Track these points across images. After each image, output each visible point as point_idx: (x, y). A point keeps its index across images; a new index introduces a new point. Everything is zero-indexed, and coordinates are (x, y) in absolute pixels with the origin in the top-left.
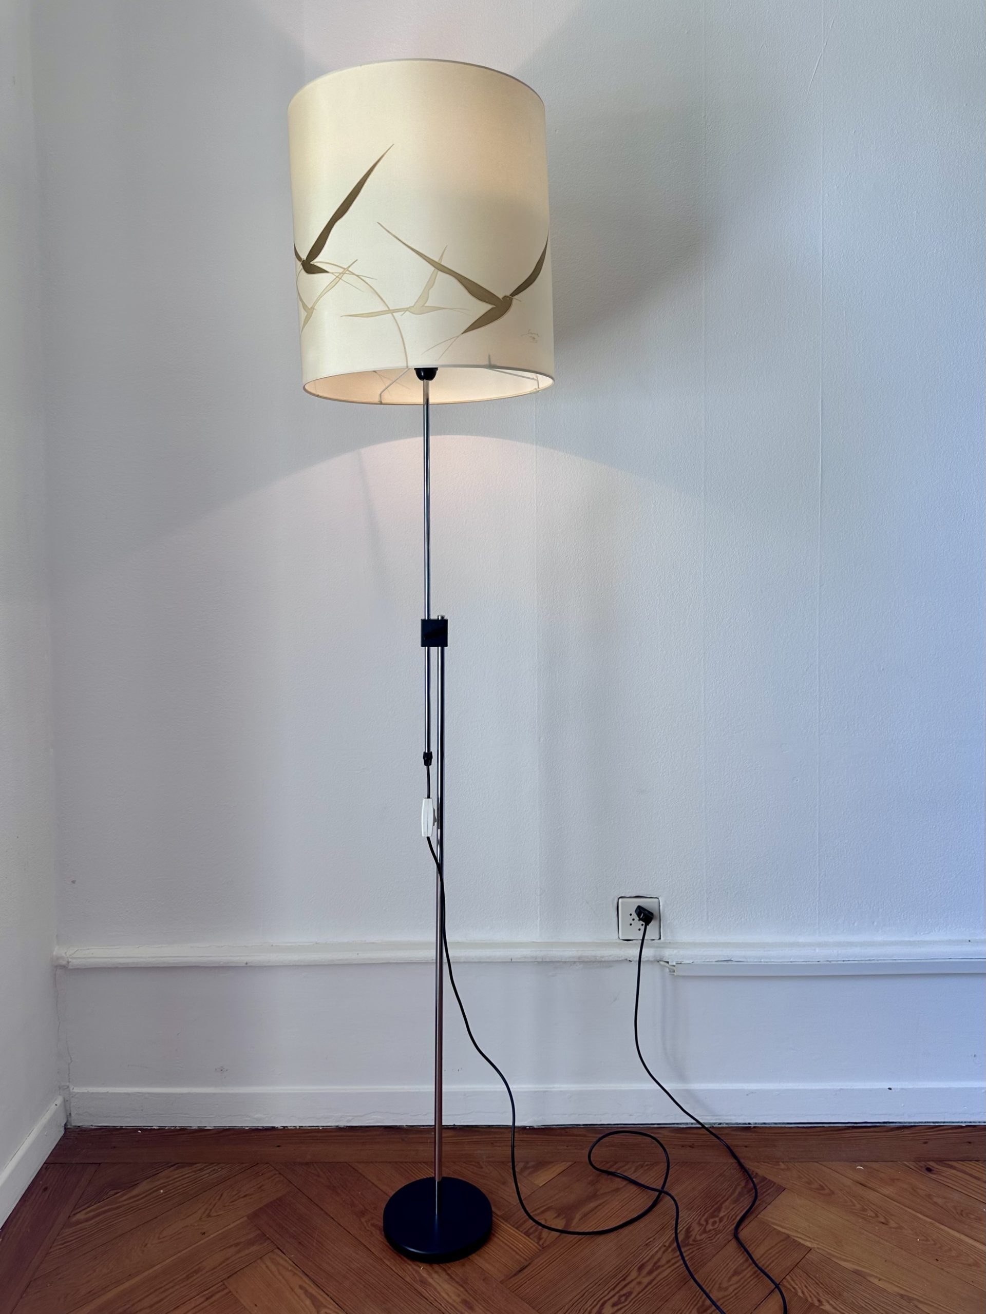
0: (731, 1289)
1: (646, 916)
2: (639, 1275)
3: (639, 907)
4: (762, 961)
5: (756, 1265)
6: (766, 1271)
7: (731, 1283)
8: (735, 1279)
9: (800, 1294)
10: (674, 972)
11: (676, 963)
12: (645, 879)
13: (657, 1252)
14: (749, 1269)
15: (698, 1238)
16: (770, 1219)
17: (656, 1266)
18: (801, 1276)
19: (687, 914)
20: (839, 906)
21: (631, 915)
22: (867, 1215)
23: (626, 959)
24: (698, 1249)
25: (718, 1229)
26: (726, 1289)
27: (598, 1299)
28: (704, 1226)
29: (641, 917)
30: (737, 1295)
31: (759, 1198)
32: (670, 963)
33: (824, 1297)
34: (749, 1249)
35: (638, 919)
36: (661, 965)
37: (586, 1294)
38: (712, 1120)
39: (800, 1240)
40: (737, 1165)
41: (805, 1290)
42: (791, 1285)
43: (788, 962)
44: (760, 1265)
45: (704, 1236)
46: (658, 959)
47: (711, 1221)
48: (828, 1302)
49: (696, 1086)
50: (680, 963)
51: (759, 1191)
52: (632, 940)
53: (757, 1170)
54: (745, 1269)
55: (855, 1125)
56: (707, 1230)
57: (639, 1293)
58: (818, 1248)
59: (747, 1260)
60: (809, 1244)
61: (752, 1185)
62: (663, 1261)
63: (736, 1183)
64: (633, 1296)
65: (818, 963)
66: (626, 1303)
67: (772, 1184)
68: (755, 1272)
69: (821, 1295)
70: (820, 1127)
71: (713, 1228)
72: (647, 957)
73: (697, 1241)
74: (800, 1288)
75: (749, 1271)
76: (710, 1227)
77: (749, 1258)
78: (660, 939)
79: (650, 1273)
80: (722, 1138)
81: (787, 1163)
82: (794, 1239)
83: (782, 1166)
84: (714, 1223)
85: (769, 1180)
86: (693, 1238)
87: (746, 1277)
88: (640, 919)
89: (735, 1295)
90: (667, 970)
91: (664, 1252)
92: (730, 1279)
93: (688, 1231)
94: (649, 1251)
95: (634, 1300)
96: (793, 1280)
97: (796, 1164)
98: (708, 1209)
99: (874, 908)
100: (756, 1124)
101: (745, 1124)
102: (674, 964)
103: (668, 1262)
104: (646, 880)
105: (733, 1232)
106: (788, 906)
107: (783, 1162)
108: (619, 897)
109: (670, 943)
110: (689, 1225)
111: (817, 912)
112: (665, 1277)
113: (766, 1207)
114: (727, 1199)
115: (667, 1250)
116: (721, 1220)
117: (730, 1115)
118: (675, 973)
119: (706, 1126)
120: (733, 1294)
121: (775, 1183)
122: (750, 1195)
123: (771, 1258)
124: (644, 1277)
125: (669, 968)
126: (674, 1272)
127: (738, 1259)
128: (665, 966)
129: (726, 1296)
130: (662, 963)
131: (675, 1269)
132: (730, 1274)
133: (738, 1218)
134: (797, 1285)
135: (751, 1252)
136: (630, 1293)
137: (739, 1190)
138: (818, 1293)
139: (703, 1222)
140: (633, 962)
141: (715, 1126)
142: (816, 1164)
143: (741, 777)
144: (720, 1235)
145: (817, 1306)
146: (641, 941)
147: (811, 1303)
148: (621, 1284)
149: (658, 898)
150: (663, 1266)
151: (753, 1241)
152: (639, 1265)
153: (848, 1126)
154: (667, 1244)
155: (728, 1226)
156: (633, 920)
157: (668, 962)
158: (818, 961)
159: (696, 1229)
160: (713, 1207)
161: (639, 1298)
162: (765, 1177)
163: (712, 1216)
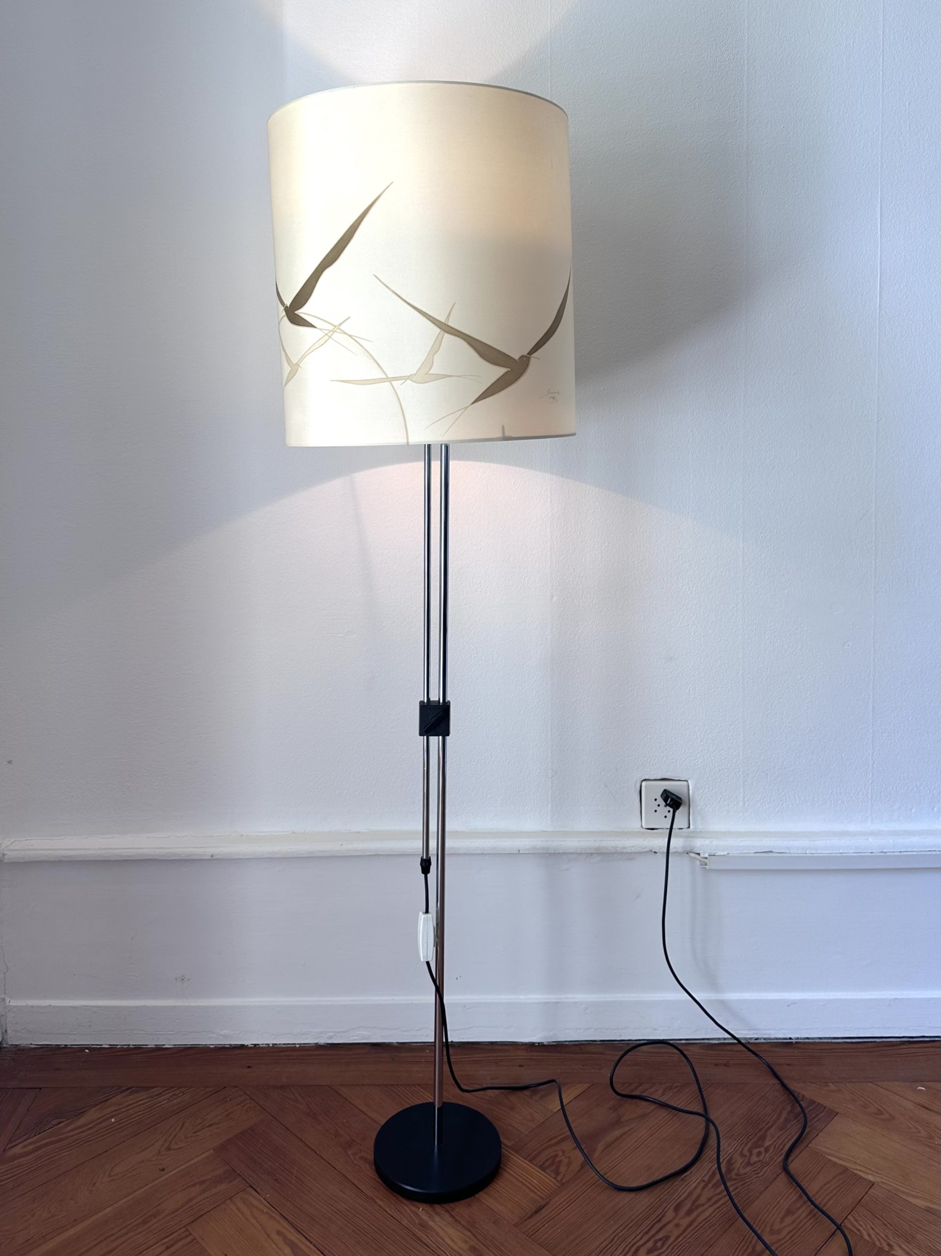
0: (785, 1232)
1: (673, 801)
2: (677, 1214)
3: (665, 791)
4: (807, 852)
5: (813, 1203)
6: (824, 1209)
7: (784, 1224)
8: (789, 1219)
9: (866, 1237)
10: (706, 865)
11: (709, 855)
12: (672, 759)
13: (696, 1188)
14: (804, 1208)
15: (742, 1171)
16: (823, 1149)
17: (696, 1204)
18: (865, 1216)
19: (721, 798)
20: (895, 789)
21: (656, 800)
22: (935, 1144)
23: (651, 851)
24: (743, 1184)
25: (764, 1161)
26: (779, 1232)
27: (629, 1246)
28: (747, 1158)
29: (668, 802)
30: (793, 1239)
31: (808, 1125)
32: (701, 855)
33: (894, 1241)
34: (802, 1184)
35: (664, 804)
36: (690, 856)
37: (616, 1239)
38: (747, 1034)
39: (861, 1174)
40: (780, 1086)
41: (872, 1232)
42: (855, 1227)
43: (837, 853)
44: (817, 1202)
45: (749, 1168)
46: (688, 849)
47: (755, 1151)
48: (900, 1247)
49: (731, 996)
50: (714, 855)
51: (808, 1116)
52: (657, 829)
53: (803, 1093)
54: (799, 1208)
55: (911, 1040)
56: (752, 1161)
57: (678, 1237)
58: (882, 1182)
59: (800, 1197)
60: (871, 1178)
61: (800, 1109)
62: (703, 1200)
63: (781, 1107)
64: (671, 1240)
65: (872, 854)
66: (665, 1248)
67: (822, 1109)
68: (811, 1212)
69: (891, 1238)
70: (871, 1042)
71: (756, 1159)
72: (675, 848)
73: (741, 1175)
74: (866, 1230)
75: (805, 1210)
76: (754, 1159)
77: (803, 1194)
78: (689, 827)
79: (689, 1212)
80: (761, 1055)
81: (837, 1084)
82: (853, 1172)
83: (832, 1087)
84: (759, 1154)
85: (819, 1103)
86: (735, 1171)
87: (801, 1218)
88: (667, 805)
89: (791, 1238)
90: (698, 863)
91: (704, 1188)
92: (782, 1219)
93: (730, 1163)
94: (686, 1188)
95: (674, 1244)
96: (856, 1220)
97: (848, 1085)
98: (750, 1138)
99: (935, 792)
100: (797, 1038)
101: (786, 1039)
102: (707, 855)
103: (709, 1200)
104: (674, 760)
105: (782, 1164)
106: (836, 790)
107: (832, 1083)
108: (642, 779)
109: (700, 832)
110: (730, 1156)
111: (870, 797)
112: (707, 1218)
113: (818, 1134)
114: (772, 1126)
115: (706, 1185)
116: (767, 1150)
117: (769, 1029)
118: (707, 867)
119: (743, 1041)
120: (788, 1238)
121: (825, 1107)
122: (798, 1121)
123: (828, 1195)
124: (682, 1218)
125: (700, 861)
126: (717, 1211)
127: (791, 1196)
128: (696, 858)
129: (781, 1240)
130: (692, 855)
131: (718, 1208)
132: (782, 1215)
133: (787, 1148)
134: (862, 1227)
135: (804, 1187)
136: (667, 1238)
137: (784, 1115)
138: (887, 1236)
139: (746, 1152)
140: (658, 854)
141: (751, 1041)
142: (870, 1084)
143: (784, 642)
144: (767, 1167)
145: (887, 1251)
146: (668, 830)
147: (880, 1248)
148: (655, 1226)
149: (687, 781)
150: (703, 1205)
151: (805, 1175)
152: (674, 1205)
153: (902, 1041)
154: (706, 1179)
155: (776, 1158)
156: (659, 805)
157: (699, 854)
158: (872, 853)
159: (739, 1161)
160: (756, 1135)
161: (679, 1243)
162: (813, 1100)
163: (756, 1145)
